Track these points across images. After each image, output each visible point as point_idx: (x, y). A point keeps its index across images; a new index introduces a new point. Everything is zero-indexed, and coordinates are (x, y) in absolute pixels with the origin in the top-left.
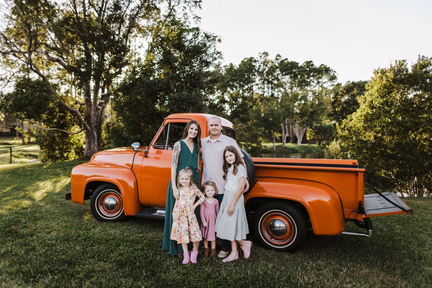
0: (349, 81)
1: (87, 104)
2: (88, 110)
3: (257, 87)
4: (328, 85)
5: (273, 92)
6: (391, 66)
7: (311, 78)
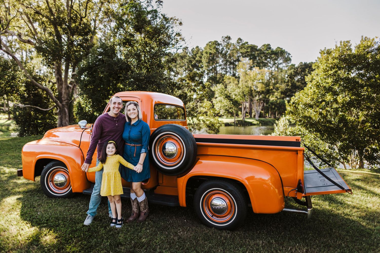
0: (302, 63)
1: (58, 83)
2: (60, 89)
3: (220, 67)
4: (283, 66)
5: (235, 72)
6: (336, 47)
7: (268, 60)
